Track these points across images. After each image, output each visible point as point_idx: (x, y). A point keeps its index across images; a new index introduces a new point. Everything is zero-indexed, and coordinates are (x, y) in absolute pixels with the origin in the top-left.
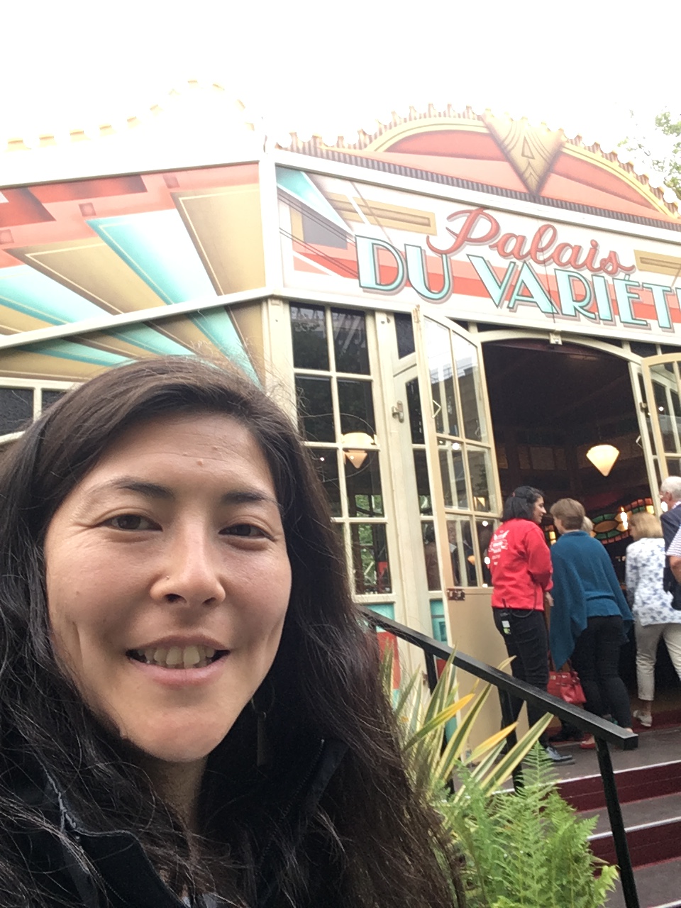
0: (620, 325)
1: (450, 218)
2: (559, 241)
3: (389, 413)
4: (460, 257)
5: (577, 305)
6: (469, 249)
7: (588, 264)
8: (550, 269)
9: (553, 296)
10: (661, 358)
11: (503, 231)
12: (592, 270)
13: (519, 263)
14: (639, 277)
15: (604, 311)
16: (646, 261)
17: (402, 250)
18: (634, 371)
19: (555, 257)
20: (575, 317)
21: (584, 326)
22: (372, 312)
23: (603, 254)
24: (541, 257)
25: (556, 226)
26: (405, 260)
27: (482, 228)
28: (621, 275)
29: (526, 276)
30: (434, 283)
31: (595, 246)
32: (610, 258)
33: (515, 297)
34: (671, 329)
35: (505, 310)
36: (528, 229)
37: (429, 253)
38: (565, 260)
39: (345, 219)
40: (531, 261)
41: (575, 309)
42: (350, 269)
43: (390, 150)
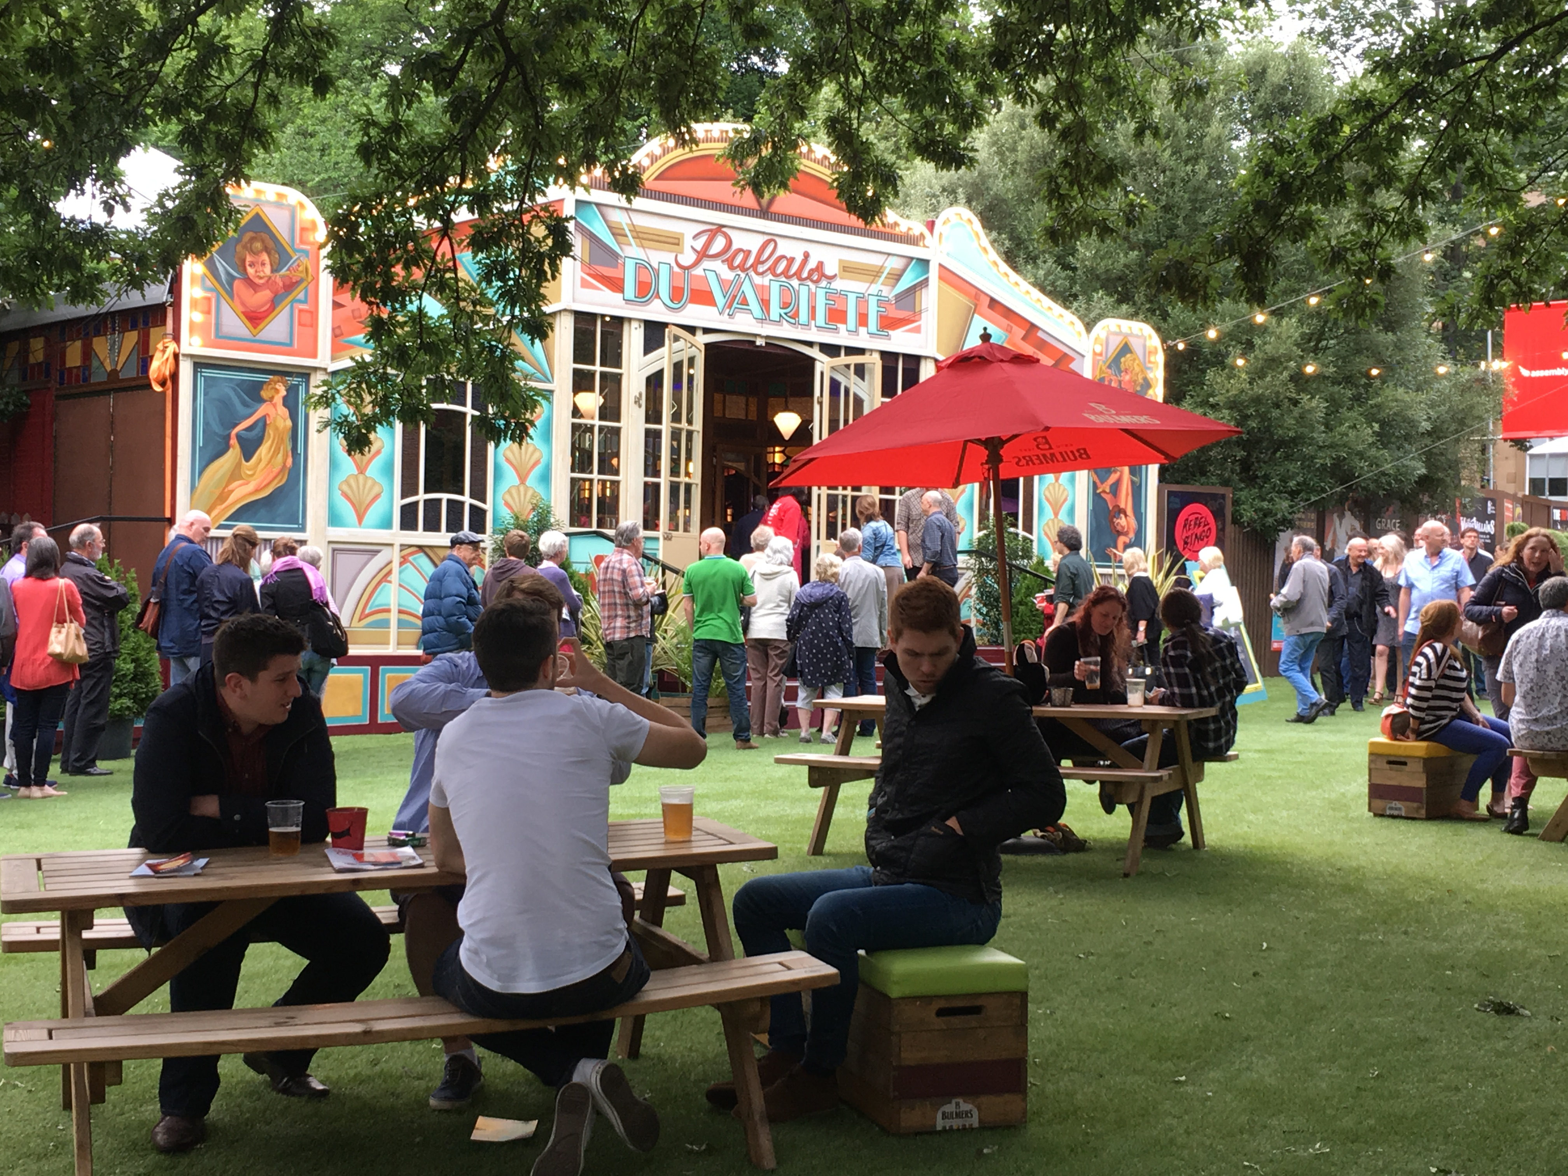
0: (814, 329)
1: (695, 237)
2: (778, 253)
3: (632, 400)
4: (698, 271)
5: (782, 312)
6: (706, 264)
7: (798, 274)
8: (766, 280)
9: (765, 304)
10: (843, 359)
11: (735, 247)
12: (800, 279)
13: (743, 275)
14: (838, 285)
15: (803, 316)
16: (848, 269)
17: (656, 266)
18: (818, 367)
19: (772, 270)
20: (778, 323)
21: (785, 331)
22: (630, 320)
23: (812, 264)
24: (761, 269)
25: (777, 239)
26: (657, 273)
27: (719, 244)
28: (824, 283)
29: (747, 288)
30: (676, 294)
31: (807, 256)
32: (818, 267)
33: (735, 305)
34: (856, 332)
35: (725, 316)
36: (753, 243)
37: (676, 269)
38: (779, 271)
39: (619, 243)
40: (752, 273)
41: (780, 315)
42: (617, 285)
43: (656, 179)
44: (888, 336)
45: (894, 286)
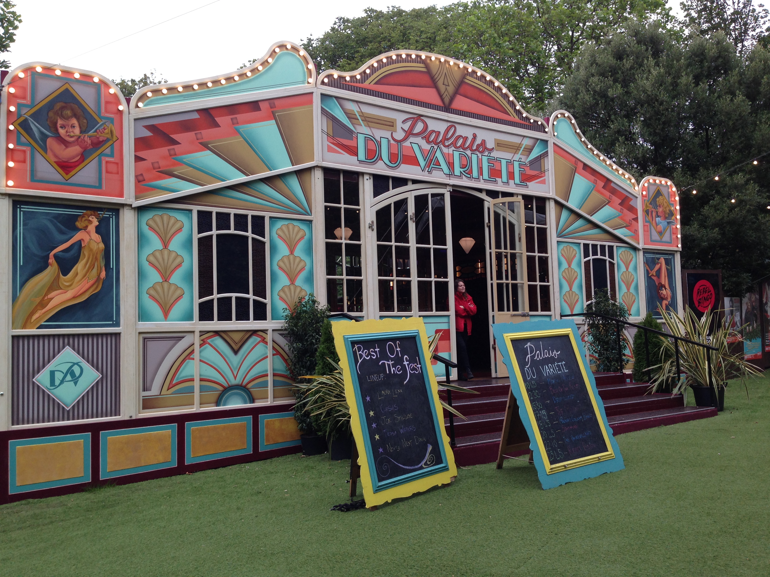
0: (482, 181)
1: (404, 122)
2: (457, 134)
3: (367, 226)
4: (407, 144)
5: (462, 170)
6: (412, 139)
7: (470, 147)
8: (451, 150)
9: (451, 165)
10: (501, 200)
11: (430, 129)
12: (472, 150)
13: (436, 147)
14: (495, 154)
15: (475, 173)
16: (500, 145)
17: (379, 140)
18: (486, 205)
19: (454, 144)
20: (460, 177)
21: (464, 182)
22: (363, 174)
23: (478, 141)
24: (447, 143)
25: (457, 126)
26: (380, 144)
27: (419, 127)
28: (486, 153)
29: (438, 154)
30: (393, 158)
31: (475, 136)
32: (482, 143)
33: (432, 165)
34: (508, 183)
35: (426, 172)
36: (441, 127)
37: (392, 142)
38: (459, 145)
39: (353, 124)
40: (442, 146)
41: (461, 172)
42: (353, 151)
43: (376, 83)
44: (527, 186)
45: (528, 156)
